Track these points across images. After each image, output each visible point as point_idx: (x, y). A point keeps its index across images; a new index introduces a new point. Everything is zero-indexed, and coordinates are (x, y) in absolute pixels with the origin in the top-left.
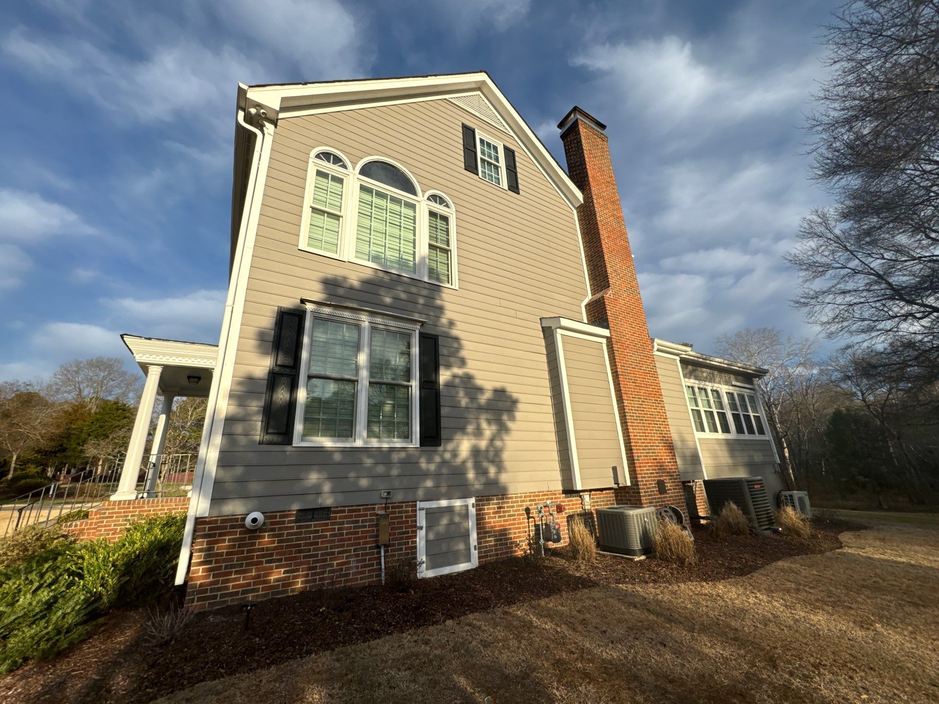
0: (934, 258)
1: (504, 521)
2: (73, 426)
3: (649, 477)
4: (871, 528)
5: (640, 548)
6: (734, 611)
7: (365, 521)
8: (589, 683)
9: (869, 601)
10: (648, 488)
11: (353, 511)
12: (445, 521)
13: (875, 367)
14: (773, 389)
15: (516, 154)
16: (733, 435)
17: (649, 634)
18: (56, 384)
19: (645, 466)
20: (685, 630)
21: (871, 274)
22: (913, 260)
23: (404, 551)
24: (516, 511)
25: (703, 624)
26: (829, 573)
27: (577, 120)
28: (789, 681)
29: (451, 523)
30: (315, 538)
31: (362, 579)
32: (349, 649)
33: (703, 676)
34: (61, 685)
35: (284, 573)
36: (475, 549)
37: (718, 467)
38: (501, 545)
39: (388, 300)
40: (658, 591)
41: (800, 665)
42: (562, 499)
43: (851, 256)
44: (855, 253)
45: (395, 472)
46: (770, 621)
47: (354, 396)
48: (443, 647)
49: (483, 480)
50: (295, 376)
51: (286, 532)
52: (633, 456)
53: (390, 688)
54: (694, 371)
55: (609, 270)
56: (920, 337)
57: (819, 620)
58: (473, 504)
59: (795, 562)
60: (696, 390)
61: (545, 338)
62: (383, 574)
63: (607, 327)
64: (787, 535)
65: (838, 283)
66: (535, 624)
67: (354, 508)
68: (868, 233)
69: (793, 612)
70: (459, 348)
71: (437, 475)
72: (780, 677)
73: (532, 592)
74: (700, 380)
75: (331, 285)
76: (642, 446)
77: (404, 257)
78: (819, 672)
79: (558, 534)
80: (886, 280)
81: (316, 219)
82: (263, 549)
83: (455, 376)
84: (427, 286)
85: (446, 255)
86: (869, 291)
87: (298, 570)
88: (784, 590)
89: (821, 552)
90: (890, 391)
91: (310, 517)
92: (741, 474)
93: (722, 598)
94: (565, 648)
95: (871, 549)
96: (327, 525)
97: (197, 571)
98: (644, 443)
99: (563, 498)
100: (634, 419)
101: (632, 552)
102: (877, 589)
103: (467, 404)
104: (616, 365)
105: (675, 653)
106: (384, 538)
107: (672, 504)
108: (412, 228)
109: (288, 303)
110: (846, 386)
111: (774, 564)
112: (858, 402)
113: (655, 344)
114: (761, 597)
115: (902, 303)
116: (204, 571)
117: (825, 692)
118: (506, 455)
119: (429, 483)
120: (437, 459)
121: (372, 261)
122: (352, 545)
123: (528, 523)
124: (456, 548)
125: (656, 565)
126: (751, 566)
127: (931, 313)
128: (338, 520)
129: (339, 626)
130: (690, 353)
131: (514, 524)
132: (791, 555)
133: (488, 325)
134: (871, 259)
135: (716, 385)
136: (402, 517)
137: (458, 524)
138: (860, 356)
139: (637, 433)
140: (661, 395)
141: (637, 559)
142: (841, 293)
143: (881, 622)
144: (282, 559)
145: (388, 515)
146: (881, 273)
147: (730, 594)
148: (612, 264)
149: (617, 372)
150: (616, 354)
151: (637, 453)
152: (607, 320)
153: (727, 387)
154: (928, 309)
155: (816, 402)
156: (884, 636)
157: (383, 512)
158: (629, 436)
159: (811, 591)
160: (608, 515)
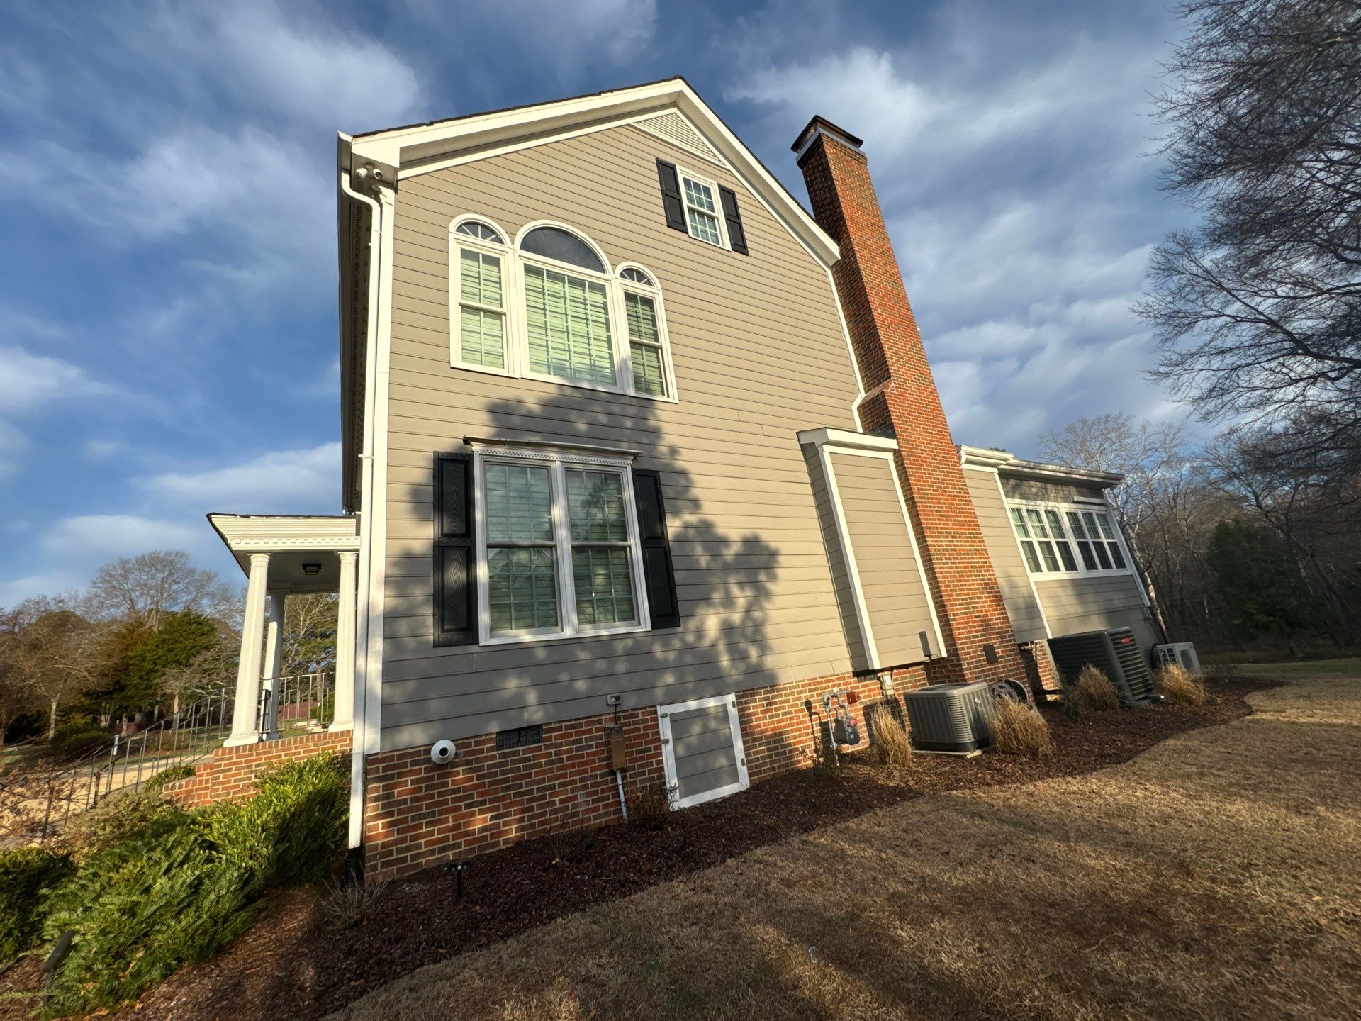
0: (1352, 288)
1: (778, 721)
2: (131, 654)
3: (972, 642)
4: (1288, 684)
5: (973, 740)
6: (1119, 810)
7: (591, 739)
8: (943, 918)
9: (1302, 779)
10: (972, 658)
11: (572, 727)
12: (696, 729)
13: (1273, 455)
14: (1126, 502)
15: (738, 196)
16: (1082, 572)
17: (1009, 849)
18: (97, 596)
19: (965, 628)
20: (1057, 840)
21: (1261, 321)
22: (1318, 295)
23: (647, 776)
24: (792, 706)
25: (1079, 830)
26: (1240, 748)
27: (820, 136)
28: (1212, 890)
29: (706, 730)
30: (525, 768)
31: (595, 818)
32: (605, 907)
33: (1094, 894)
34: (238, 987)
35: (491, 820)
36: (743, 764)
37: (1064, 619)
38: (777, 755)
39: (582, 427)
40: (1008, 794)
41: (1223, 869)
42: (854, 684)
43: (1230, 297)
44: (1235, 292)
45: (621, 667)
46: (1170, 816)
47: (553, 566)
48: (733, 893)
49: (742, 666)
50: (469, 547)
51: (486, 764)
52: (947, 616)
53: (677, 948)
54: (1018, 486)
55: (888, 353)
56: (1336, 407)
57: (1239, 810)
58: (733, 703)
59: (1190, 738)
60: (1024, 513)
61: (806, 460)
62: (624, 809)
63: (893, 436)
64: (1173, 704)
65: (1213, 339)
66: (850, 853)
67: (573, 723)
68: (1254, 261)
69: (1201, 802)
70: (687, 488)
71: (679, 667)
72: (1198, 887)
73: (833, 813)
74: (1027, 499)
75: (501, 412)
76: (958, 600)
77: (597, 363)
78: (1251, 874)
79: (855, 733)
80: (1282, 328)
81: (469, 322)
82: (458, 790)
83: (687, 526)
84: (635, 401)
85: (655, 355)
86: (1258, 346)
87: (508, 814)
88: (1182, 776)
89: (1224, 722)
90: (1296, 488)
91: (516, 740)
92: (1096, 625)
93: (1099, 794)
94: (899, 878)
95: (1294, 711)
96: (540, 749)
97: (376, 827)
98: (960, 595)
99: (855, 682)
100: (944, 563)
101: (962, 747)
102: (1311, 762)
103: (708, 563)
104: (910, 489)
105: (1050, 871)
106: (619, 761)
107: (1009, 676)
108: (604, 321)
109: (446, 445)
110: (1232, 487)
111: (1161, 744)
112: (1250, 508)
113: (963, 453)
114: (1152, 788)
115: (1308, 360)
116: (384, 826)
117: (1263, 898)
118: (769, 630)
119: (669, 679)
120: (677, 644)
121: (555, 374)
122: (578, 773)
123: (811, 721)
124: (717, 765)
125: (998, 760)
126: (1129, 750)
127: (1350, 370)
128: (553, 741)
129: (583, 881)
130: (1011, 460)
131: (792, 725)
132: (1183, 731)
133: (726, 450)
134: (1258, 299)
135: (1051, 504)
136: (638, 729)
137: (715, 731)
138: (1250, 443)
139: (949, 581)
140: (978, 525)
141: (970, 755)
142: (1218, 353)
143: (1324, 804)
144: (485, 801)
145: (621, 728)
146: (1275, 318)
147: (1109, 788)
148: (891, 344)
149: (913, 498)
150: (910, 472)
151: (953, 610)
152: (891, 425)
153: (1066, 505)
154: (1347, 365)
155: (1189, 515)
156: (1331, 821)
157: (613, 725)
158: (939, 587)
159: (1220, 773)
160: (922, 699)
